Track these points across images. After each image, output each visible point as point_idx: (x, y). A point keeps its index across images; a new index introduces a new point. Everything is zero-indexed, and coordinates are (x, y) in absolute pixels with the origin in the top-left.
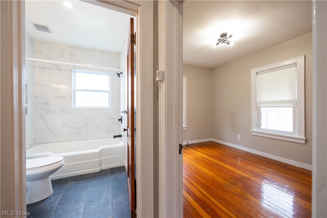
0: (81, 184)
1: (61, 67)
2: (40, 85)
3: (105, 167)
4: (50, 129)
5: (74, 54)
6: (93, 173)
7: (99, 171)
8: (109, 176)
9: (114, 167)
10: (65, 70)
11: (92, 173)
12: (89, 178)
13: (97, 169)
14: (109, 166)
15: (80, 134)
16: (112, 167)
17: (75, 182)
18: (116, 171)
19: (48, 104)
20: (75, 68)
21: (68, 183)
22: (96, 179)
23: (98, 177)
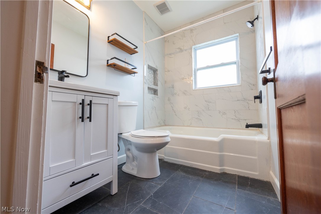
0: (190, 180)
1: (183, 48)
2: (168, 70)
3: (230, 169)
4: (175, 112)
5: (194, 30)
6: (210, 172)
7: (219, 172)
8: (235, 188)
9: (246, 176)
10: (186, 50)
11: (208, 171)
12: (202, 177)
13: (216, 168)
14: (238, 172)
15: (201, 120)
16: (242, 175)
17: (184, 174)
18: (251, 186)
19: (174, 88)
20: (194, 44)
21: (177, 172)
22: (212, 182)
23: (216, 180)
